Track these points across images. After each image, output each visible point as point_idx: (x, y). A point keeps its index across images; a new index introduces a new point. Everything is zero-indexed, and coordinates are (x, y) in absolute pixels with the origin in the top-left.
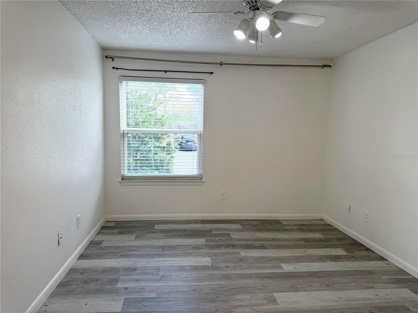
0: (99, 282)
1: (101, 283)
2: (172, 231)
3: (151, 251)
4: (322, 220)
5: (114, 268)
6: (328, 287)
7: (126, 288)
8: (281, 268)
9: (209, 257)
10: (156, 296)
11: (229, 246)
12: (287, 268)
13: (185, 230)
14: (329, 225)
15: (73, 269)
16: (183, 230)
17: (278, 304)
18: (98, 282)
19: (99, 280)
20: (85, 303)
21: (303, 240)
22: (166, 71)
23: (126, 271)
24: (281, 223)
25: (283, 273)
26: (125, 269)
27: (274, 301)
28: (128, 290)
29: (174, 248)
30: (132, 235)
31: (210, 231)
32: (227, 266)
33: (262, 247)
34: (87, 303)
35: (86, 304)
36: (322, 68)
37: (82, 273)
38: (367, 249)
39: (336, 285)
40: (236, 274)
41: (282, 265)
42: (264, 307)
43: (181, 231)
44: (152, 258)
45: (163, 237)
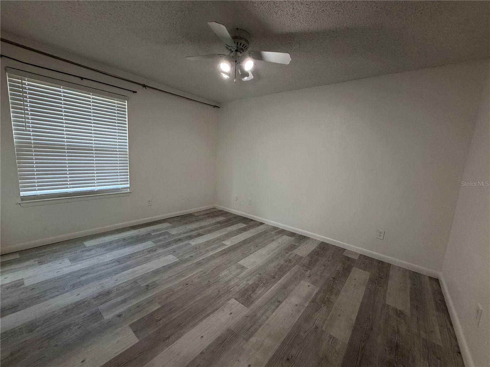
0: (73, 327)
1: (78, 326)
2: (110, 243)
3: (107, 269)
4: (214, 208)
5: (78, 302)
6: (258, 247)
7: (120, 316)
8: (225, 245)
9: (170, 254)
10: (160, 306)
11: (177, 241)
12: (228, 243)
13: (124, 239)
14: (222, 211)
15: (5, 333)
16: (121, 239)
17: (247, 268)
18: (71, 327)
19: (70, 325)
20: (81, 361)
21: (218, 223)
22: (82, 78)
23: (98, 299)
24: (194, 215)
25: (228, 248)
26: (95, 297)
27: (243, 268)
28: (124, 315)
29: (130, 257)
30: (63, 260)
31: (149, 234)
32: (191, 256)
33: (199, 235)
34: (83, 360)
35: (83, 362)
36: (214, 107)
37: (31, 331)
38: (252, 220)
39: (260, 245)
40: (203, 259)
41: (224, 242)
42: (242, 274)
43: (120, 241)
44: (117, 275)
45: (106, 252)
